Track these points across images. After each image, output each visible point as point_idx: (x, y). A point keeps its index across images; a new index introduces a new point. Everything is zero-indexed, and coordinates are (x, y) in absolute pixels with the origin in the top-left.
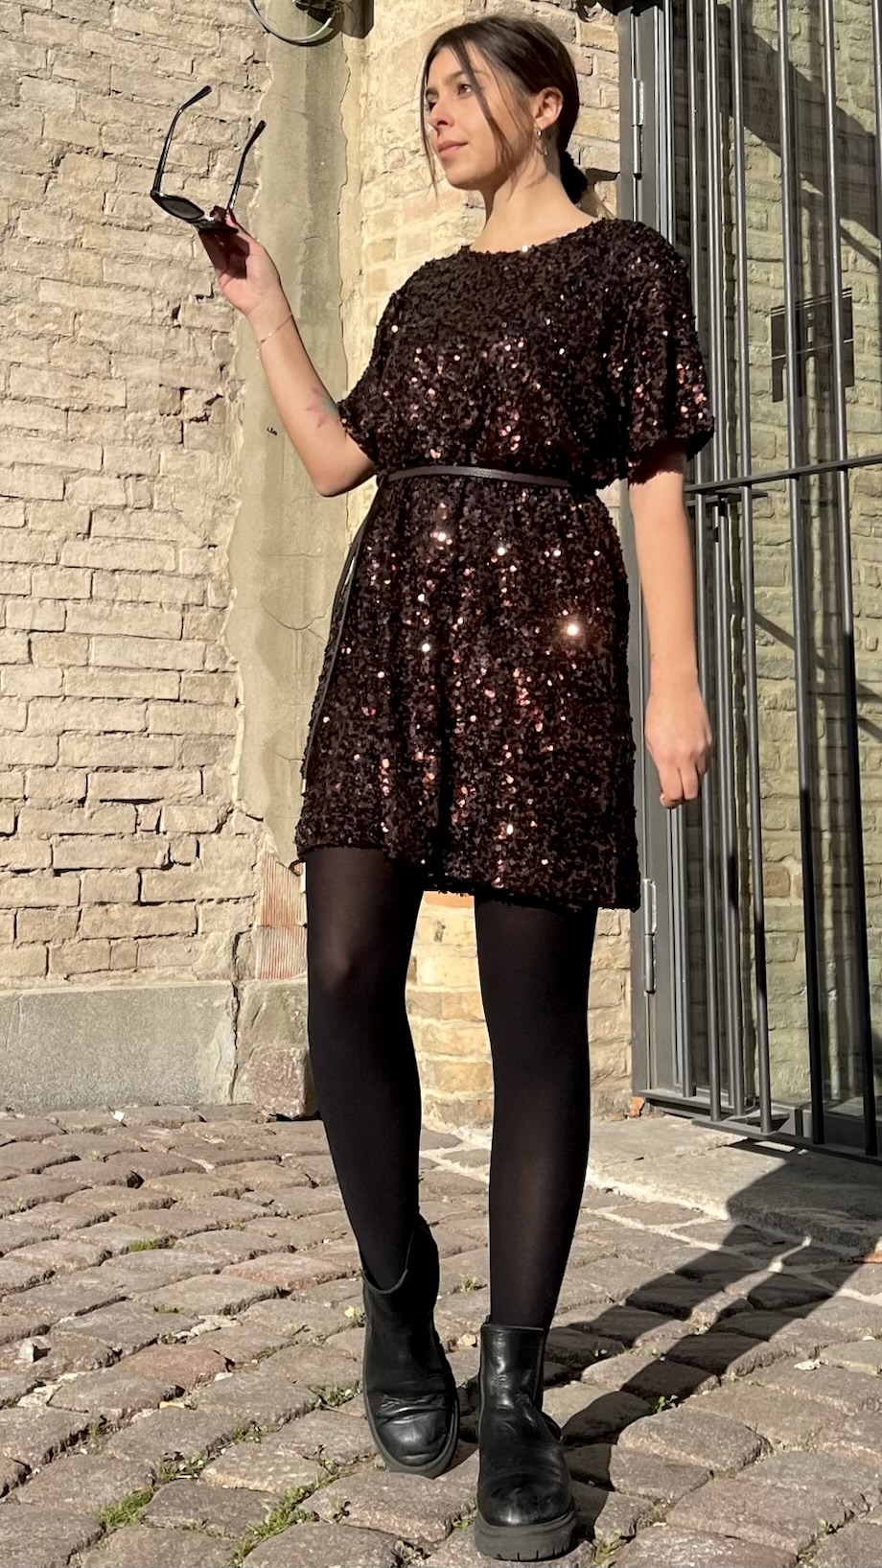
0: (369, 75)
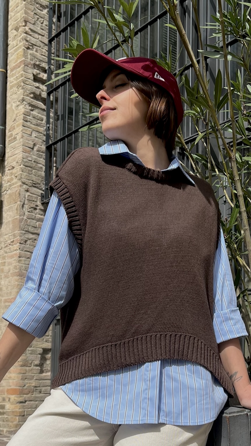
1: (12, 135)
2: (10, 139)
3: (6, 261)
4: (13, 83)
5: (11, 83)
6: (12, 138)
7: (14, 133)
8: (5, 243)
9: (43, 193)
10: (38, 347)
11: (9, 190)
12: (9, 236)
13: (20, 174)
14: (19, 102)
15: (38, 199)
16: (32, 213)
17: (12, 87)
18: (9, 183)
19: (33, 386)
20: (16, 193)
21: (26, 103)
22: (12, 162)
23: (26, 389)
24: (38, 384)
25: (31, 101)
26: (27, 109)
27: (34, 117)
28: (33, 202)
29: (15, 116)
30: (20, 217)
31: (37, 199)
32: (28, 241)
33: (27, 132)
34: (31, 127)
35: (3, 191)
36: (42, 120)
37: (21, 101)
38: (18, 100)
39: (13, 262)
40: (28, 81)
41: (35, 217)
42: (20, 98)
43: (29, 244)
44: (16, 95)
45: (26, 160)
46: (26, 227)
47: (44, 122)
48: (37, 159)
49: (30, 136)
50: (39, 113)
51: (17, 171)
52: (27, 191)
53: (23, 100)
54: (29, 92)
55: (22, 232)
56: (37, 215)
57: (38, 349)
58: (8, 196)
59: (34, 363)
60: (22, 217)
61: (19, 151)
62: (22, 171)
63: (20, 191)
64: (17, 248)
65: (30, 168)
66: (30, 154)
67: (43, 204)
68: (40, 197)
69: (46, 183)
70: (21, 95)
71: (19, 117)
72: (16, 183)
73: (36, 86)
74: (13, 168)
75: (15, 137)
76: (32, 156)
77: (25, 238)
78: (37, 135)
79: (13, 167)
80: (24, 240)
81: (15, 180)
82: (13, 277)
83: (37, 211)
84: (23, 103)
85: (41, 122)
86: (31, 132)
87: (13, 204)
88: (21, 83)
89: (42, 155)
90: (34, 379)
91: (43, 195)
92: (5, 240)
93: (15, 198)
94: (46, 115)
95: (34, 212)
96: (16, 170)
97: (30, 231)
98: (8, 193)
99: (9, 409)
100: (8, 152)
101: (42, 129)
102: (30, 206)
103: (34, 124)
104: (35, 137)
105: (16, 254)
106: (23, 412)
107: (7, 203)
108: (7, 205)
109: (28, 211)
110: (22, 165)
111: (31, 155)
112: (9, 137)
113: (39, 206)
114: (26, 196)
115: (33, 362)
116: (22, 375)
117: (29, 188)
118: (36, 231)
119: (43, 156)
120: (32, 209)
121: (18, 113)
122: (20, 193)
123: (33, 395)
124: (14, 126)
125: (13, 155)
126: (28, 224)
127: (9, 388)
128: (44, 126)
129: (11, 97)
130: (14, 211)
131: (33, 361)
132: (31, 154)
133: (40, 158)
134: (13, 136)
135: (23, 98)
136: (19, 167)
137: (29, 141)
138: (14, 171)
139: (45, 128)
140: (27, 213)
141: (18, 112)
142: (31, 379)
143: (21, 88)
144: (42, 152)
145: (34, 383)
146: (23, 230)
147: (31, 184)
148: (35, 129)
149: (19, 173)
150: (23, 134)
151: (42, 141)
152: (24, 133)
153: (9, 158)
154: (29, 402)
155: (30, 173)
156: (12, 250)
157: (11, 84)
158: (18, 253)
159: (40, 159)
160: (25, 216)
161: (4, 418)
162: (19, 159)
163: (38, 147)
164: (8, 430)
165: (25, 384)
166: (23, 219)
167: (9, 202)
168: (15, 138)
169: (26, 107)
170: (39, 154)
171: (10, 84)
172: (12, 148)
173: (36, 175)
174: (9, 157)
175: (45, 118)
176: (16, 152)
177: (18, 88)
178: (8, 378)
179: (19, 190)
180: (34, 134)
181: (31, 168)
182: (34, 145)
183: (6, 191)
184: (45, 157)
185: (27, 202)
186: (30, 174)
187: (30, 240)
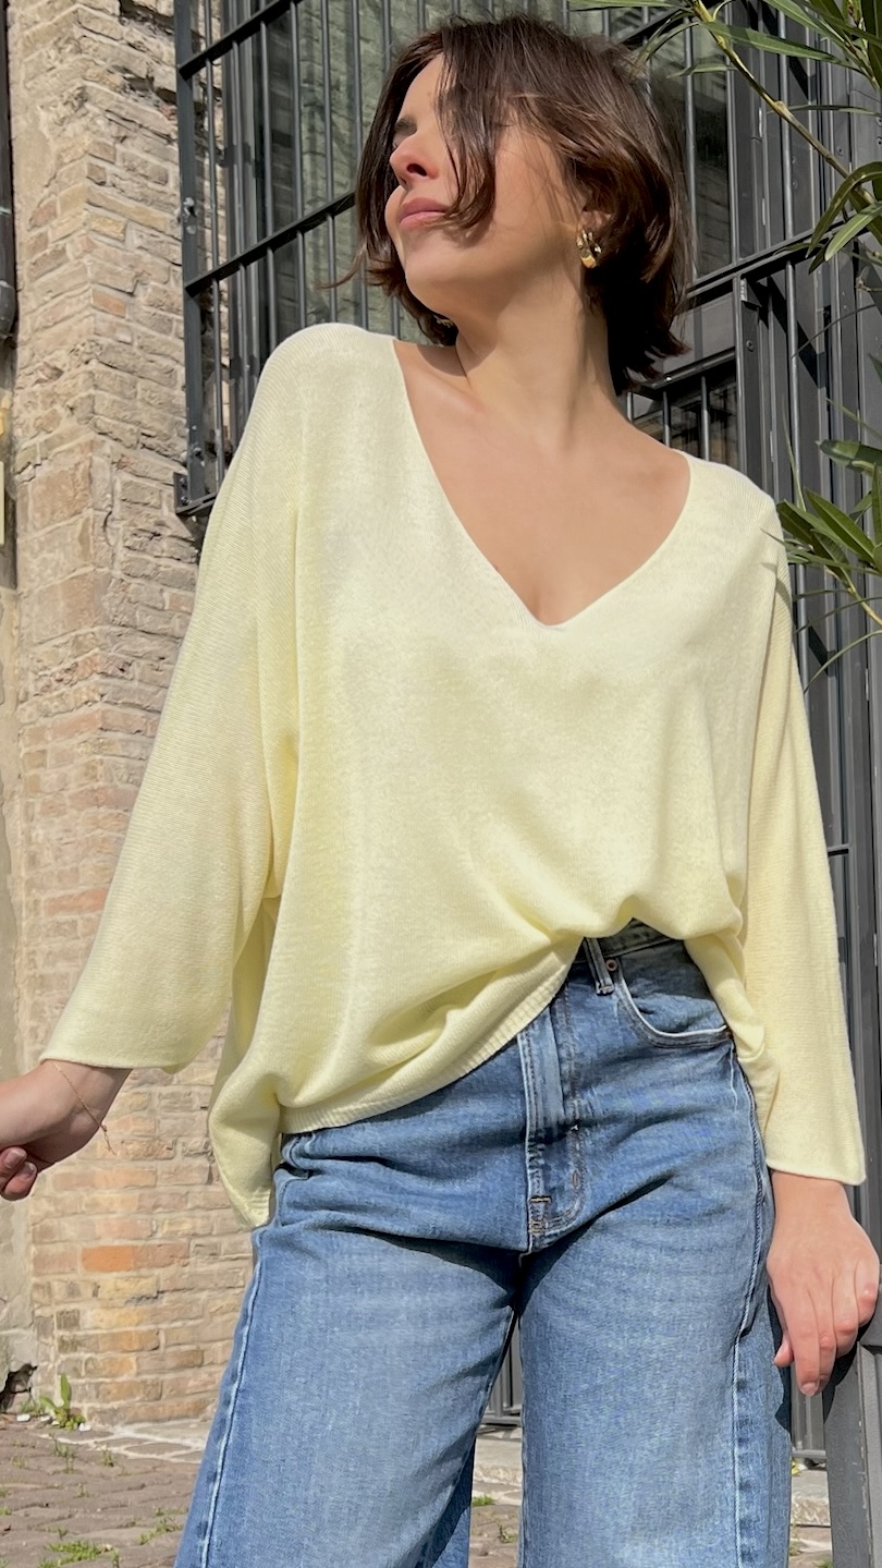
0: (20, 611)
1: (42, 241)
2: (39, 255)
3: (48, 747)
4: (34, 29)
5: (28, 27)
6: (48, 251)
7: (53, 231)
8: (41, 673)
9: (184, 471)
10: (196, 1080)
11: (45, 462)
12: (57, 646)
13: (89, 396)
14: (69, 106)
15: (165, 495)
16: (144, 551)
17: (30, 45)
18: (43, 437)
19: (183, 1236)
20: (74, 475)
21: (97, 110)
22: (50, 349)
23: (160, 1246)
24: (204, 1227)
25: (114, 102)
26: (102, 135)
27: (131, 169)
28: (147, 510)
29: (51, 163)
30: (99, 570)
31: (160, 497)
32: (134, 664)
33: (105, 230)
34: (121, 206)
35: (19, 470)
36: (165, 181)
37: (76, 103)
38: (62, 96)
39: (79, 750)
40: (97, 18)
41: (155, 569)
42: (71, 90)
43: (137, 677)
44: (54, 75)
45: (110, 341)
46: (122, 609)
47: (173, 186)
48: (153, 337)
49: (120, 245)
50: (147, 152)
51: (74, 386)
52: (120, 465)
53: (82, 97)
54: (106, 65)
55: (107, 628)
56: (163, 562)
57: (196, 1089)
58: (40, 488)
59: (184, 1144)
60: (106, 570)
61: (81, 306)
62: (96, 387)
63: (90, 466)
64: (92, 694)
65: (126, 375)
66: (123, 317)
67: (183, 516)
68: (171, 491)
69: (191, 431)
70: (74, 78)
71: (71, 165)
72: (73, 434)
73: (132, 41)
74: (59, 373)
75: (60, 248)
76: (130, 324)
77: (122, 652)
78: (149, 243)
79: (56, 369)
80: (117, 662)
81: (67, 424)
82: (80, 810)
83: (164, 544)
84: (82, 111)
85: (159, 187)
86: (122, 228)
87: (65, 519)
88: (69, 26)
89: (170, 320)
90: (189, 1206)
91: (182, 480)
92: (40, 665)
93: (71, 494)
94: (176, 159)
95: (153, 549)
96: (70, 383)
97: (138, 622)
98: (40, 473)
99: (96, 1328)
100: (34, 311)
101: (168, 216)
102: (135, 525)
103: (130, 195)
104: (140, 248)
105: (88, 719)
106: (154, 1335)
107: (37, 515)
108: (38, 524)
109: (127, 544)
110: (94, 363)
111: (129, 320)
112: (34, 249)
113: (168, 523)
114: (118, 487)
115: (181, 1140)
116: (137, 1193)
117: (127, 452)
118: (161, 627)
119: (175, 324)
120: (144, 538)
121: (64, 151)
122: (94, 475)
123: (187, 1269)
124: (51, 205)
125: (56, 323)
126: (129, 595)
127: (93, 1245)
128: (173, 205)
129: (29, 85)
130: (69, 548)
131: (180, 1136)
132: (127, 316)
133: (164, 332)
134: (51, 246)
135: (83, 88)
136: (83, 367)
137: (116, 264)
138: (62, 384)
139: (177, 211)
140: (122, 554)
141: (64, 146)
142: (174, 1208)
143: (70, 47)
144: (170, 310)
145: (189, 1220)
146: (111, 623)
147: (134, 438)
148: (137, 218)
149: (84, 394)
150: (93, 236)
151: (168, 264)
152: (94, 230)
153: (38, 334)
154: (176, 1296)
155: (129, 393)
156: (71, 702)
157: (27, 33)
158: (97, 716)
159: (164, 336)
160: (116, 565)
161: (78, 1360)
162: (80, 336)
163: (154, 288)
164: (98, 1406)
165: (154, 1228)
166: (109, 577)
167: (48, 510)
168: (60, 253)
169: (95, 128)
170: (157, 317)
171: (22, 30)
172: (50, 291)
173: (152, 402)
174: (37, 330)
175: (174, 171)
176: (68, 311)
177: (60, 49)
178: (87, 1206)
179: (87, 463)
180: (134, 240)
181: (131, 372)
182: (139, 280)
183: (30, 467)
184: (182, 328)
185: (122, 508)
186: (130, 399)
187: (143, 662)
